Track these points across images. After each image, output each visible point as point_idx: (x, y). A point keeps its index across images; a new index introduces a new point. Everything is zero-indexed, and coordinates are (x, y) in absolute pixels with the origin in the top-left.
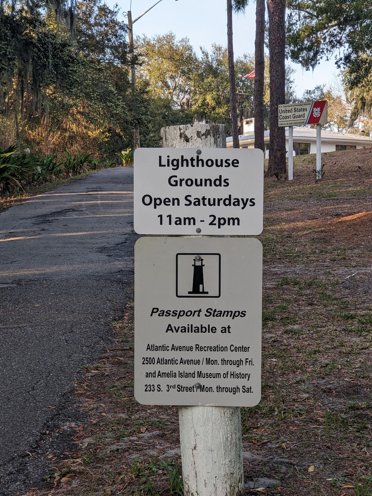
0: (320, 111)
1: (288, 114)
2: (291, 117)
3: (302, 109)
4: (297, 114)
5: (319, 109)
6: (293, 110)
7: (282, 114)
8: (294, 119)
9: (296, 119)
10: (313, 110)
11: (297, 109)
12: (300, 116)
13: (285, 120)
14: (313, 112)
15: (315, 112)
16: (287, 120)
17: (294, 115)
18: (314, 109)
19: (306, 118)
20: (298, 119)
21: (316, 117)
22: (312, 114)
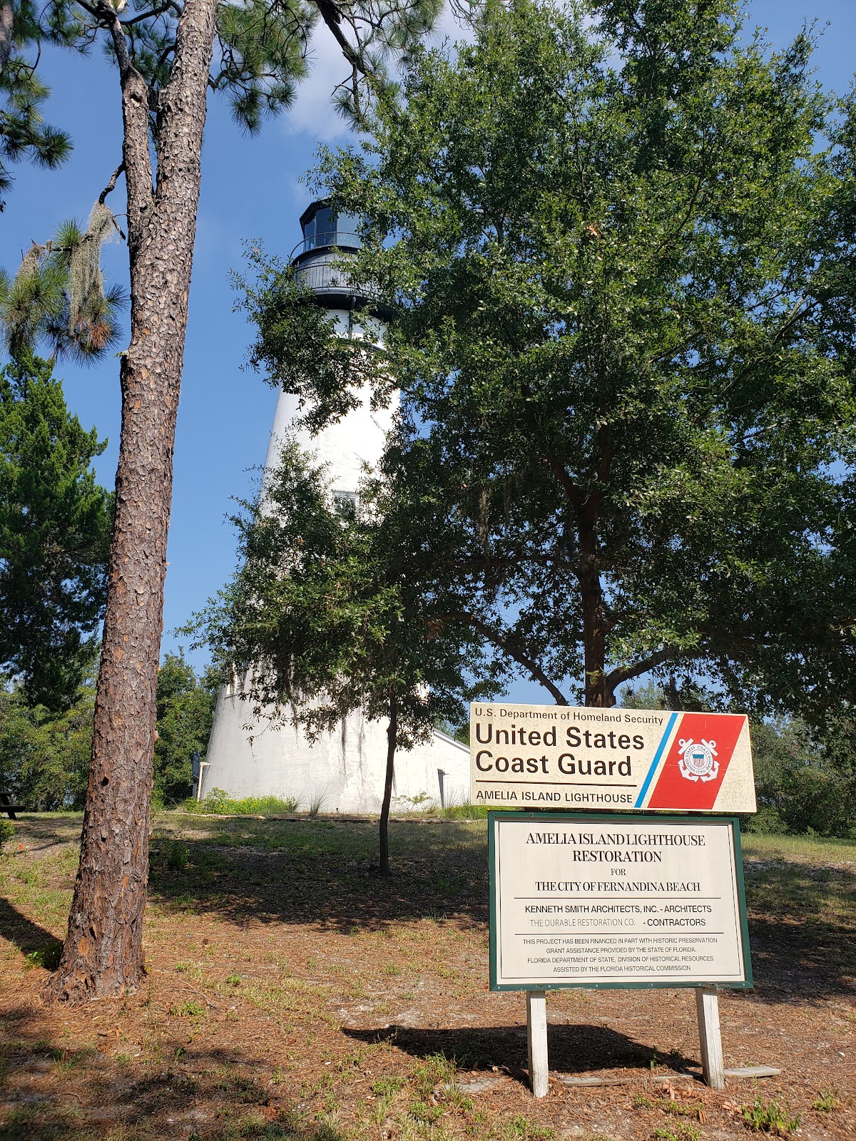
0: (715, 758)
1: (537, 752)
2: (552, 765)
3: (611, 735)
4: (583, 754)
5: (709, 748)
6: (562, 737)
7: (492, 747)
8: (568, 778)
9: (577, 777)
10: (676, 747)
11: (587, 734)
12: (603, 768)
13: (509, 775)
14: (675, 756)
15: (689, 759)
16: (526, 776)
17: (567, 760)
18: (686, 746)
19: (639, 776)
20: (593, 778)
21: (695, 779)
22: (672, 769)
